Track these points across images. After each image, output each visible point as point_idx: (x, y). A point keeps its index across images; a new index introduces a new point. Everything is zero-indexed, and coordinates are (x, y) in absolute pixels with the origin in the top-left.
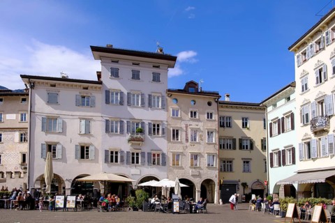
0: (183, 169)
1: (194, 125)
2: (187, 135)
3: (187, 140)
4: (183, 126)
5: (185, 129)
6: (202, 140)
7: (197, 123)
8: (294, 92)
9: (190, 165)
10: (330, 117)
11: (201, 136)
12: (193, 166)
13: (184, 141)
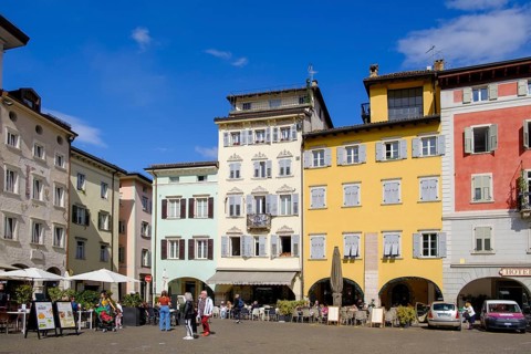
0: (20, 246)
1: (38, 169)
2: (27, 185)
3: (28, 194)
4: (24, 168)
5: (25, 173)
6: (47, 199)
7: (42, 168)
8: (216, 173)
9: (30, 240)
10: (272, 217)
11: (46, 192)
12: (35, 243)
13: (23, 195)
